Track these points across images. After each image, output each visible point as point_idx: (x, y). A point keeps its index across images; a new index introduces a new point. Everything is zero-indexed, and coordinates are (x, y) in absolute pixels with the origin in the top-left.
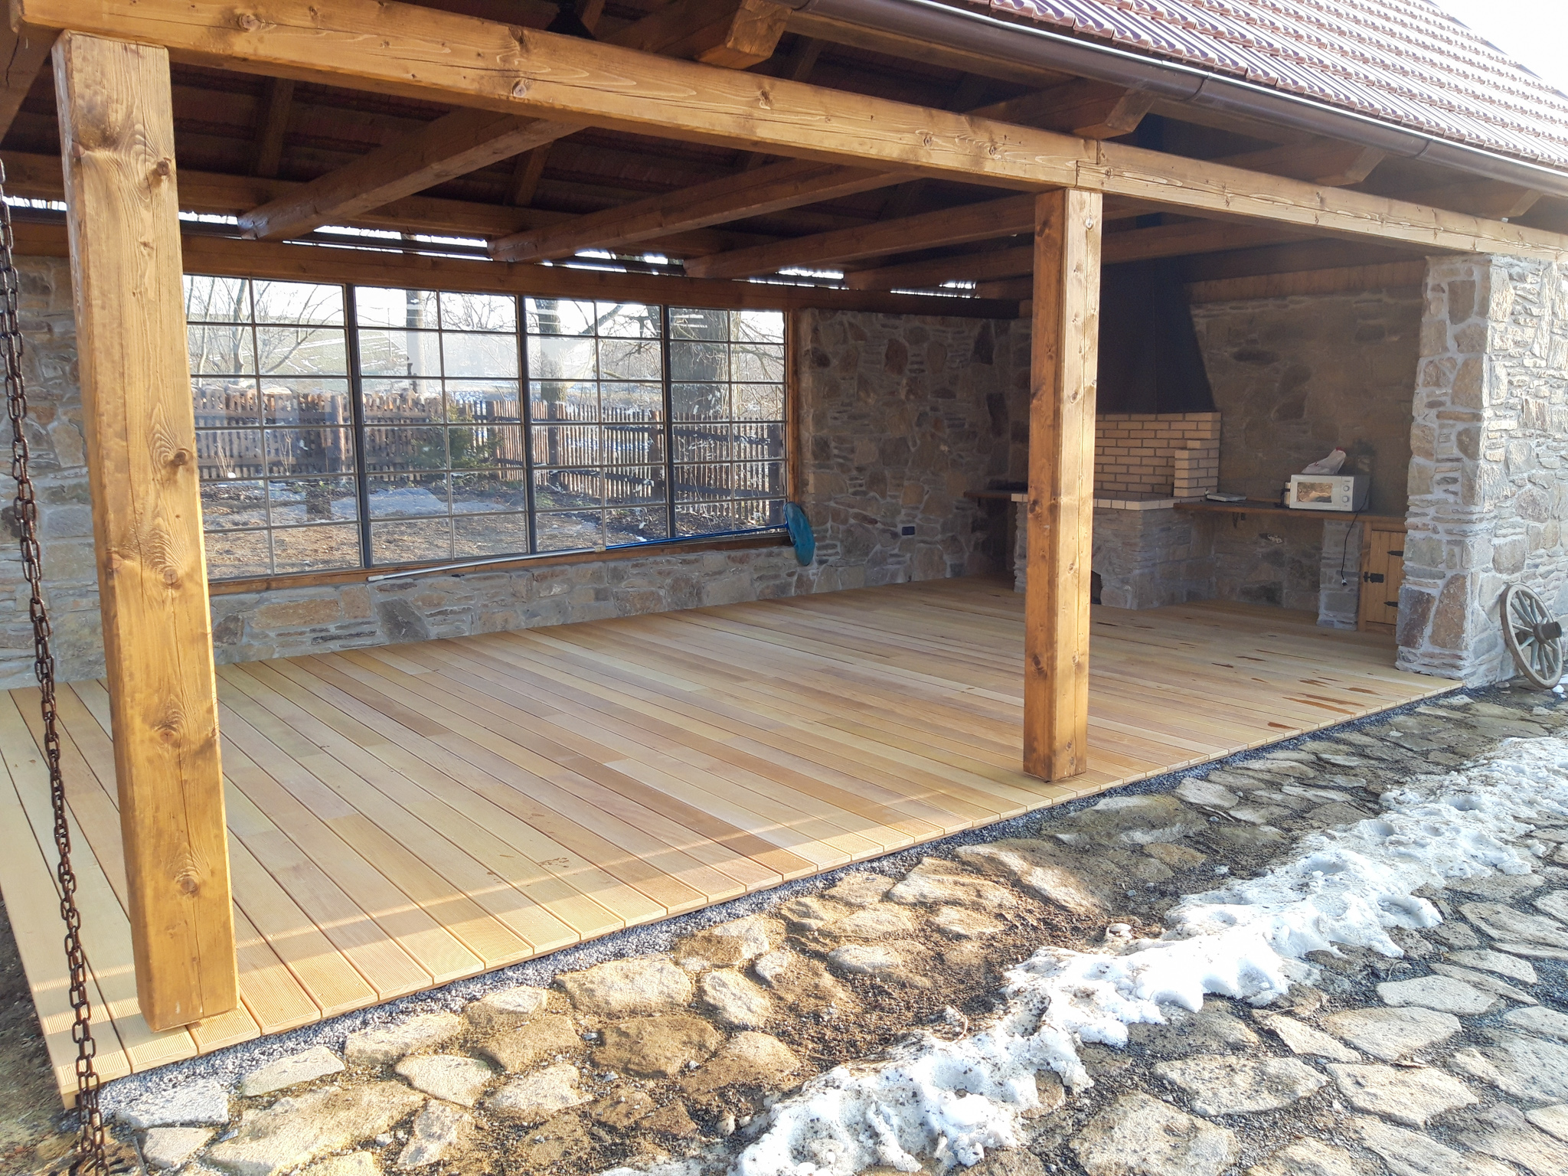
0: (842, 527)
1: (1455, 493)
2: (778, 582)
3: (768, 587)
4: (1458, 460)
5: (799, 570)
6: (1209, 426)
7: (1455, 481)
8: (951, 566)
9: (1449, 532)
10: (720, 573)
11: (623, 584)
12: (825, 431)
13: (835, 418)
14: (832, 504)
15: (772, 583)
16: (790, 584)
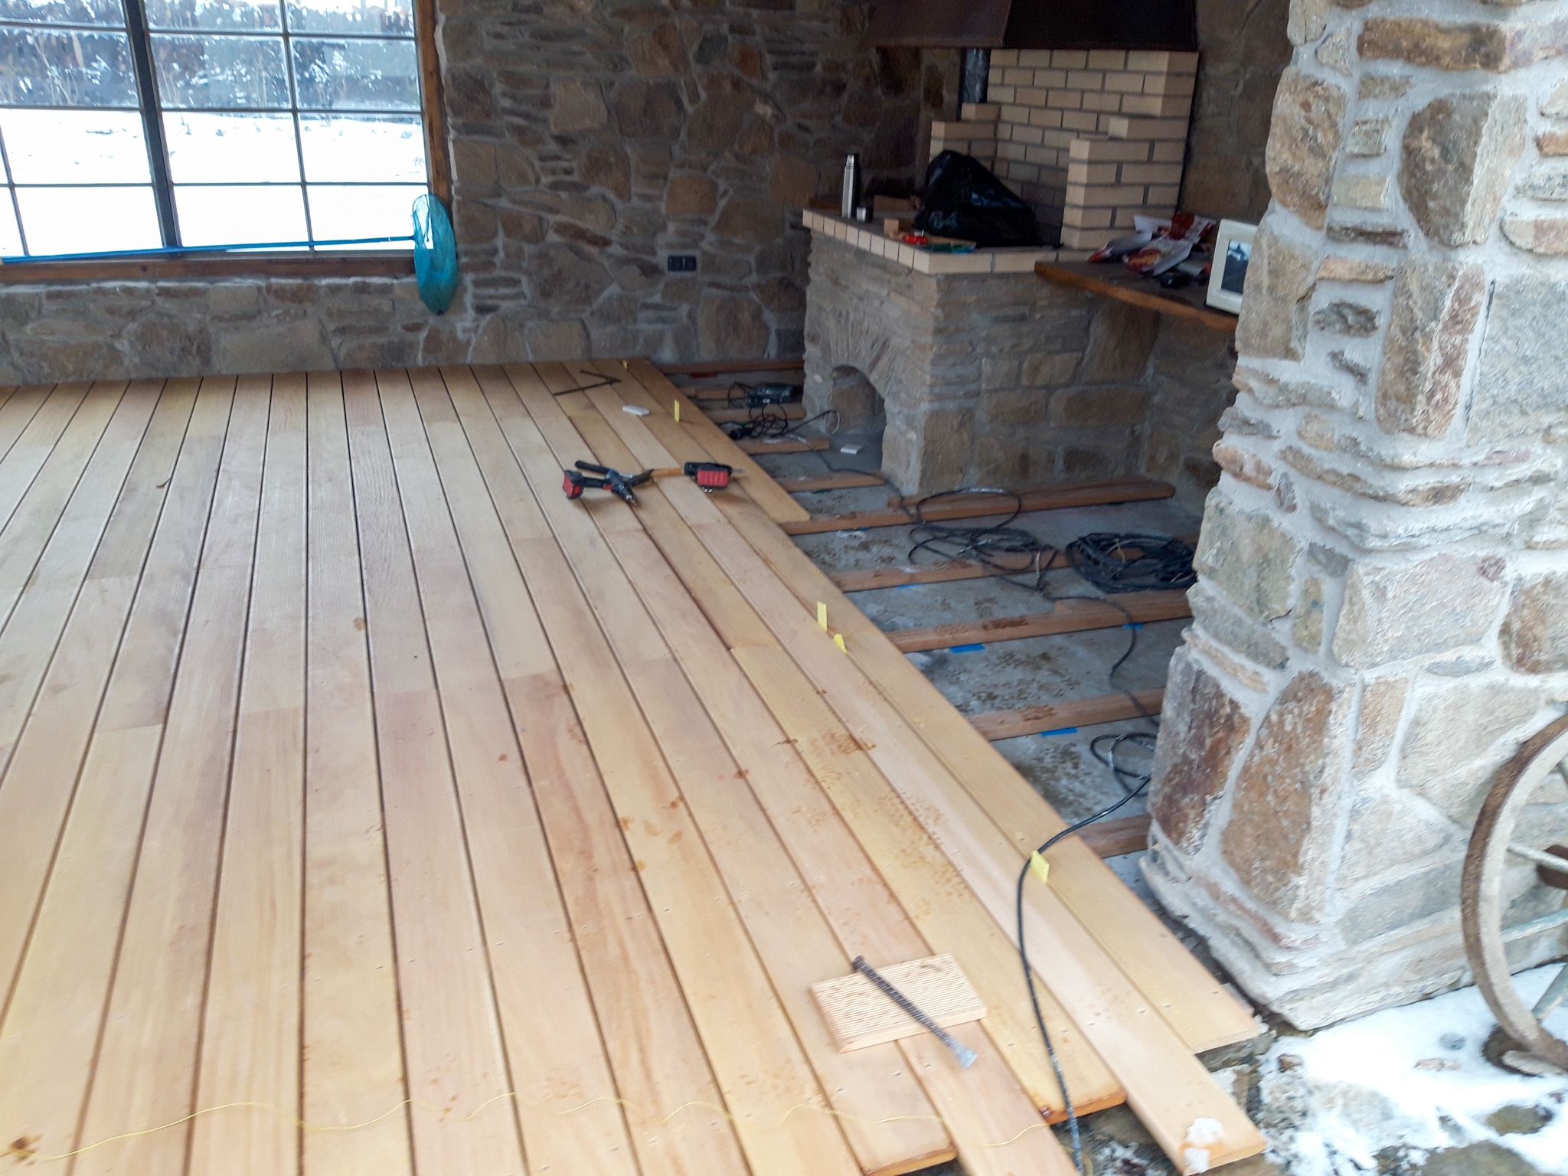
0: (529, 249)
1: (1359, 374)
2: (382, 340)
3: (361, 348)
4: (1389, 237)
5: (432, 320)
7: (1363, 322)
8: (778, 332)
9: (1318, 515)
10: (250, 317)
11: (29, 328)
12: (478, 60)
13: (499, 36)
14: (504, 203)
15: (369, 340)
16: (412, 346)
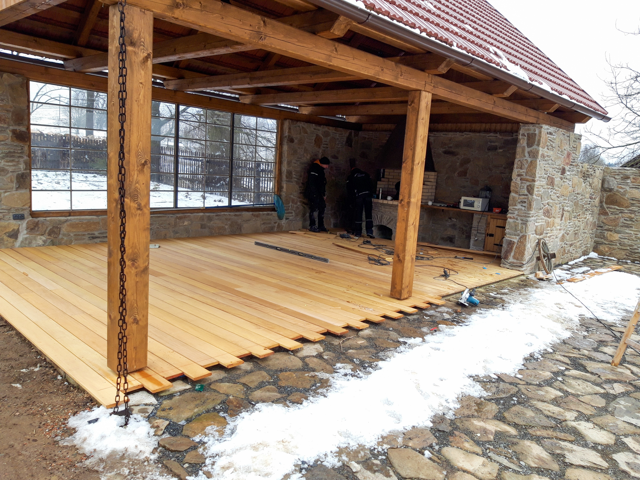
0: (295, 206)
1: (525, 207)
2: (270, 226)
3: (266, 227)
4: (526, 195)
5: (278, 221)
6: (433, 177)
7: (525, 202)
8: (333, 223)
9: (522, 220)
10: (249, 220)
11: (212, 223)
12: (291, 168)
13: (295, 163)
14: (292, 196)
15: (268, 226)
16: (275, 227)
